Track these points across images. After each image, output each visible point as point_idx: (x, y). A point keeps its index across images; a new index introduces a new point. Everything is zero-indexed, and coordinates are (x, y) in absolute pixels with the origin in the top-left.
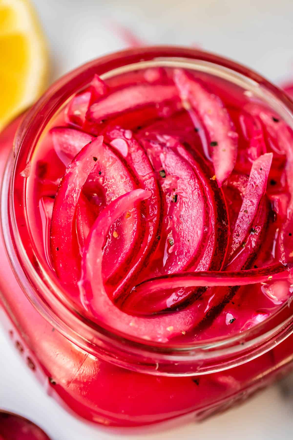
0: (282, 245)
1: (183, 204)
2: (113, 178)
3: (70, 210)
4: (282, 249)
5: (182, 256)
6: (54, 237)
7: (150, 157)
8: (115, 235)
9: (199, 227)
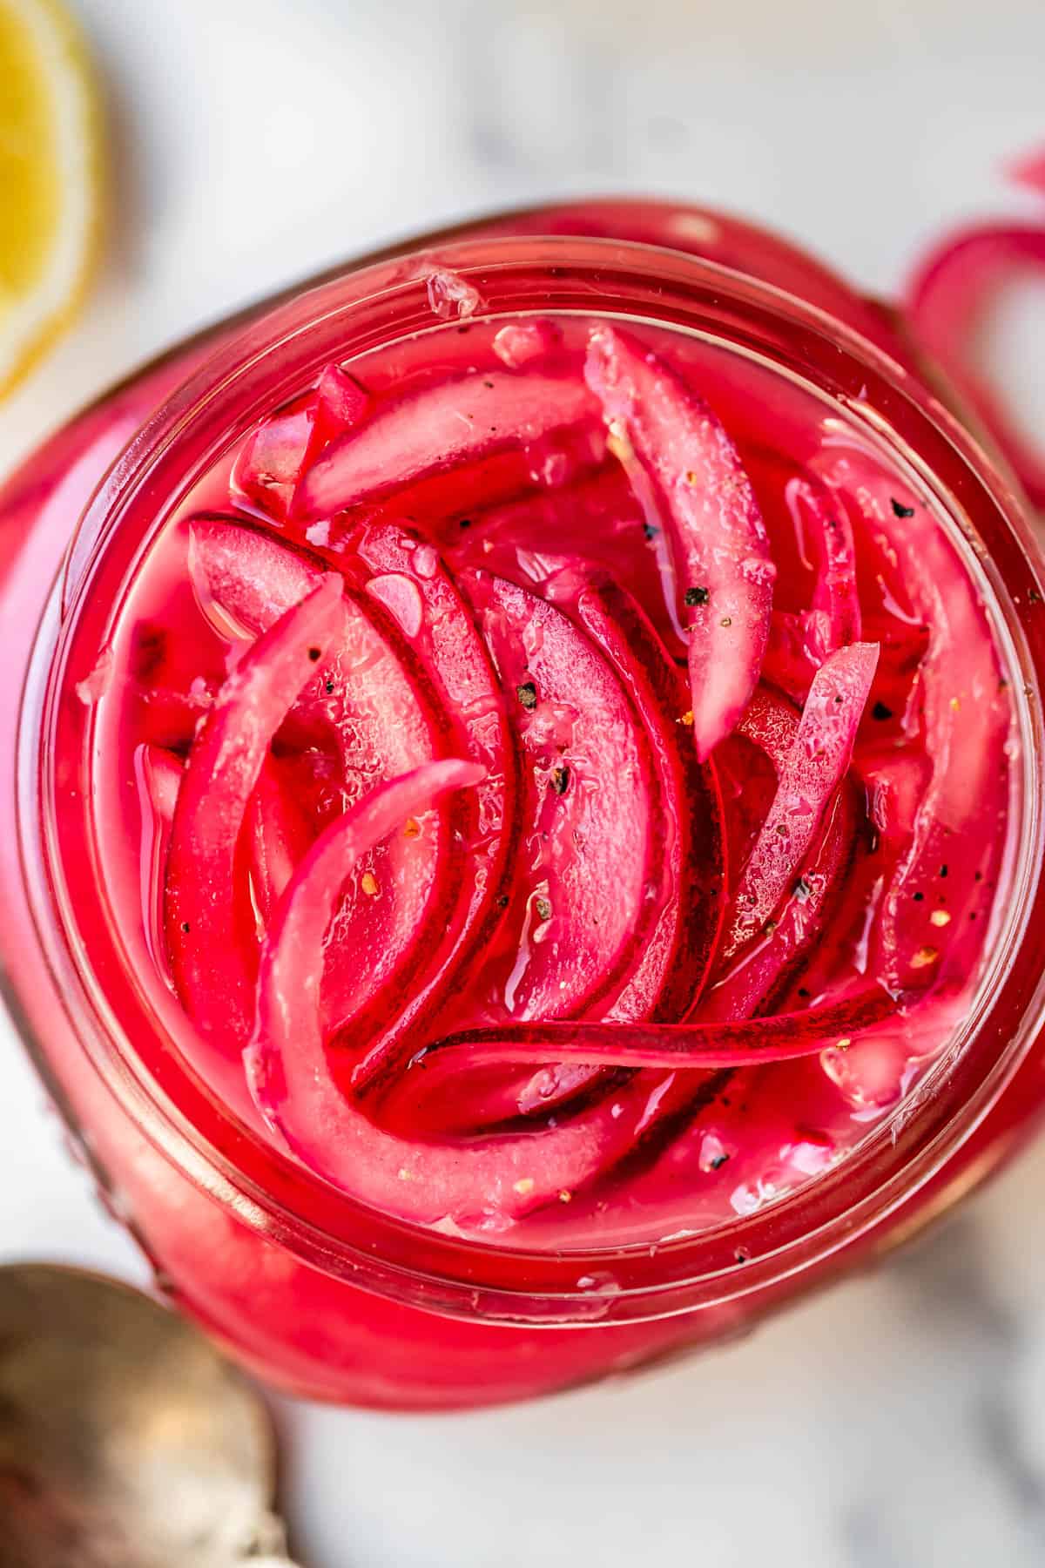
0: (892, 932)
1: (587, 801)
2: (370, 705)
3: (229, 811)
4: (889, 945)
5: (573, 966)
6: (176, 893)
7: (489, 639)
8: (368, 886)
9: (629, 884)
